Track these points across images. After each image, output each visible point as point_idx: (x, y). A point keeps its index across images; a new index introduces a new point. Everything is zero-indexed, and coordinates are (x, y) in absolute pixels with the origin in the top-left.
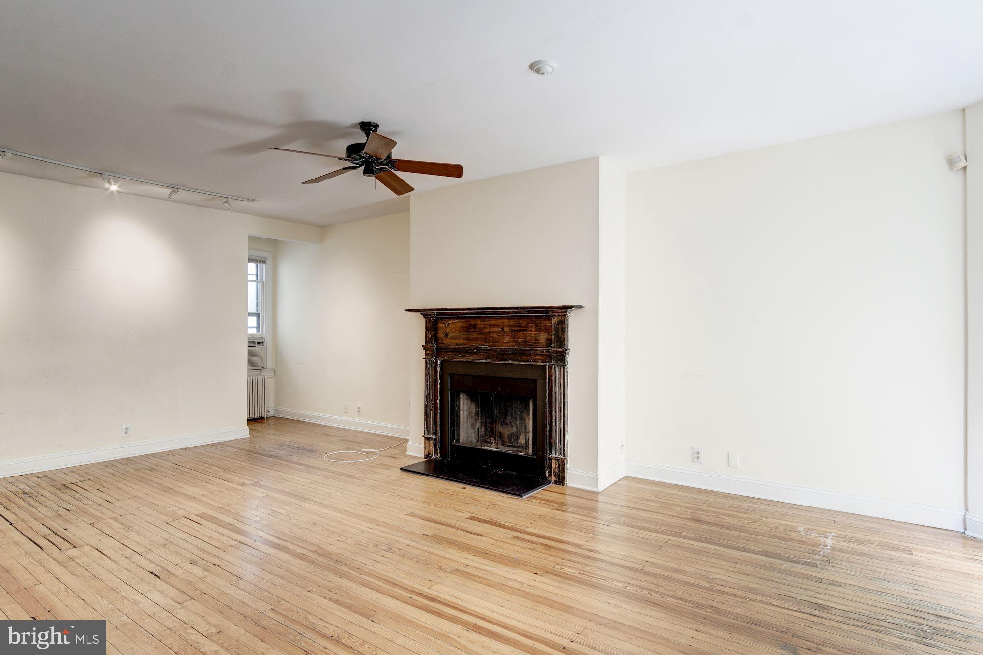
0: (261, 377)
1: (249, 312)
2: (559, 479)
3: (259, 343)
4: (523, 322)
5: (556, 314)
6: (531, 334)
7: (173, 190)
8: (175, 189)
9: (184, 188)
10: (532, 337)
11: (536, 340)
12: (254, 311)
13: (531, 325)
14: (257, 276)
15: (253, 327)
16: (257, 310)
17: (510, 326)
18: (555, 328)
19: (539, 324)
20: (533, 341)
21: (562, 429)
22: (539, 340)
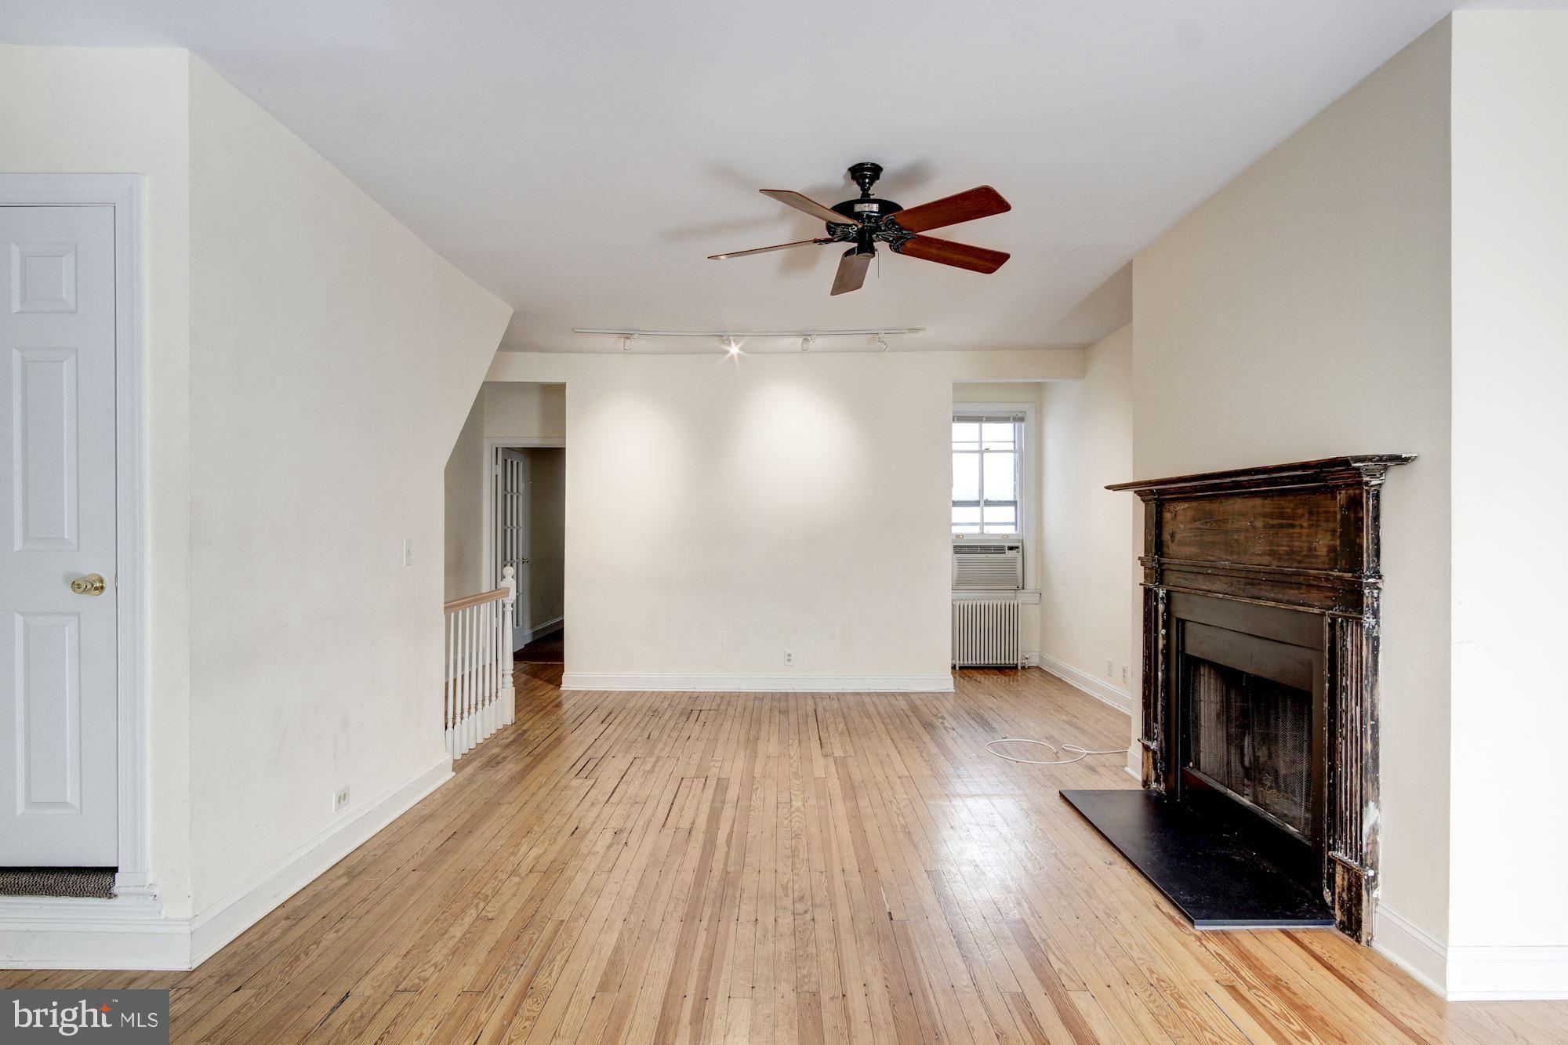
0: (1016, 601)
1: (953, 499)
2: (1349, 919)
3: (1011, 548)
4: (1287, 504)
5: (1340, 482)
6: (1301, 535)
7: (804, 339)
8: (806, 336)
9: (818, 333)
10: (1303, 542)
11: (1310, 549)
12: (1012, 499)
13: (1300, 511)
14: (1014, 442)
15: (1011, 524)
16: (1015, 497)
17: (1265, 516)
18: (1342, 518)
19: (1316, 510)
20: (1305, 553)
21: (1359, 789)
22: (1315, 550)
